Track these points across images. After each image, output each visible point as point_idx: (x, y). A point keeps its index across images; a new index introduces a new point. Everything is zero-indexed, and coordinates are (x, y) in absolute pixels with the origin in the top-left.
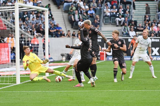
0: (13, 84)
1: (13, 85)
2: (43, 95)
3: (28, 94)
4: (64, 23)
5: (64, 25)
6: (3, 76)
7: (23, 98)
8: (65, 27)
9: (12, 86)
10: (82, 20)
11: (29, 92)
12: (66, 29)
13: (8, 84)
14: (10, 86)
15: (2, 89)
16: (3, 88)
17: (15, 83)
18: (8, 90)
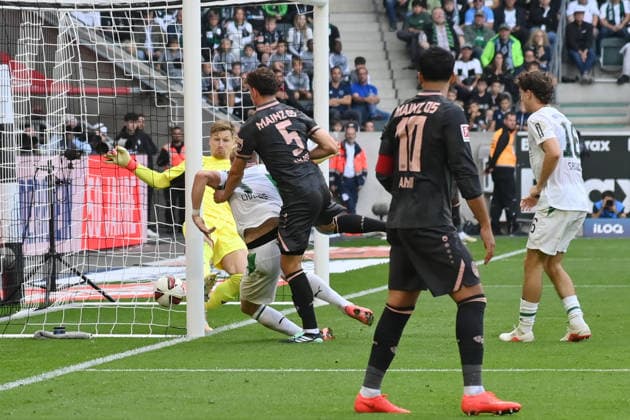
0: (172, 338)
1: (173, 342)
2: (317, 387)
3: (247, 381)
4: (384, 64)
5: (387, 74)
6: (121, 300)
7: (227, 397)
8: (389, 84)
9: (167, 344)
10: (469, 53)
11: (252, 373)
12: (396, 96)
13: (150, 336)
14: (158, 346)
15: (125, 358)
16: (129, 353)
17: (183, 331)
18: (155, 364)
